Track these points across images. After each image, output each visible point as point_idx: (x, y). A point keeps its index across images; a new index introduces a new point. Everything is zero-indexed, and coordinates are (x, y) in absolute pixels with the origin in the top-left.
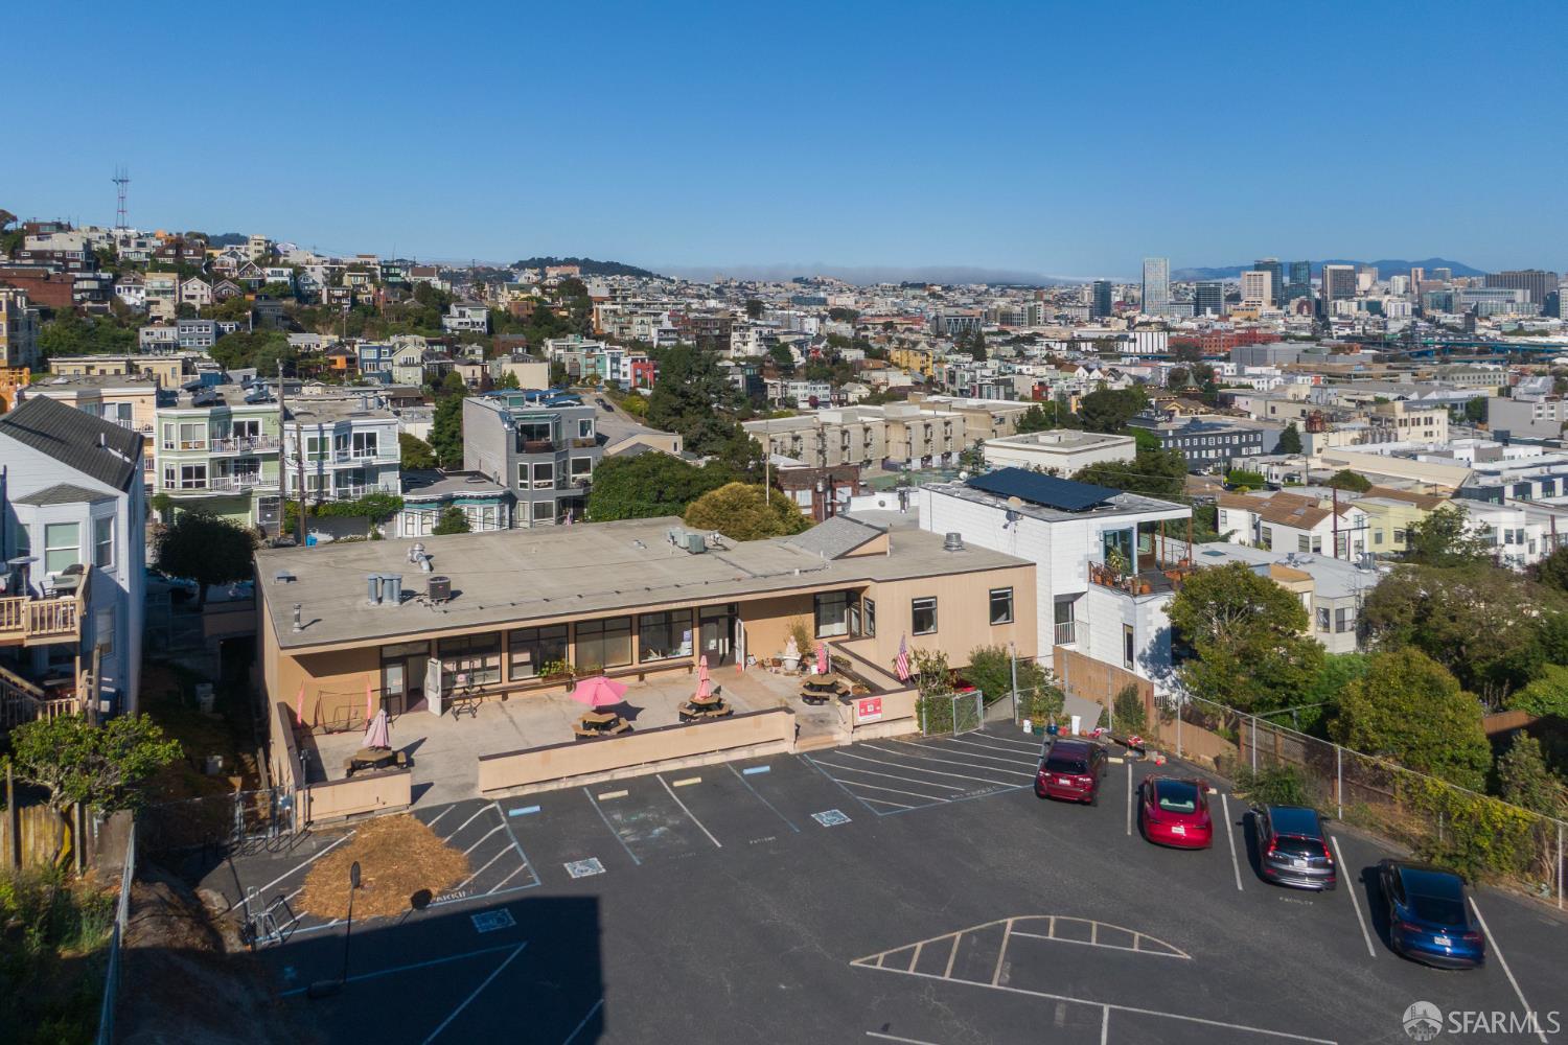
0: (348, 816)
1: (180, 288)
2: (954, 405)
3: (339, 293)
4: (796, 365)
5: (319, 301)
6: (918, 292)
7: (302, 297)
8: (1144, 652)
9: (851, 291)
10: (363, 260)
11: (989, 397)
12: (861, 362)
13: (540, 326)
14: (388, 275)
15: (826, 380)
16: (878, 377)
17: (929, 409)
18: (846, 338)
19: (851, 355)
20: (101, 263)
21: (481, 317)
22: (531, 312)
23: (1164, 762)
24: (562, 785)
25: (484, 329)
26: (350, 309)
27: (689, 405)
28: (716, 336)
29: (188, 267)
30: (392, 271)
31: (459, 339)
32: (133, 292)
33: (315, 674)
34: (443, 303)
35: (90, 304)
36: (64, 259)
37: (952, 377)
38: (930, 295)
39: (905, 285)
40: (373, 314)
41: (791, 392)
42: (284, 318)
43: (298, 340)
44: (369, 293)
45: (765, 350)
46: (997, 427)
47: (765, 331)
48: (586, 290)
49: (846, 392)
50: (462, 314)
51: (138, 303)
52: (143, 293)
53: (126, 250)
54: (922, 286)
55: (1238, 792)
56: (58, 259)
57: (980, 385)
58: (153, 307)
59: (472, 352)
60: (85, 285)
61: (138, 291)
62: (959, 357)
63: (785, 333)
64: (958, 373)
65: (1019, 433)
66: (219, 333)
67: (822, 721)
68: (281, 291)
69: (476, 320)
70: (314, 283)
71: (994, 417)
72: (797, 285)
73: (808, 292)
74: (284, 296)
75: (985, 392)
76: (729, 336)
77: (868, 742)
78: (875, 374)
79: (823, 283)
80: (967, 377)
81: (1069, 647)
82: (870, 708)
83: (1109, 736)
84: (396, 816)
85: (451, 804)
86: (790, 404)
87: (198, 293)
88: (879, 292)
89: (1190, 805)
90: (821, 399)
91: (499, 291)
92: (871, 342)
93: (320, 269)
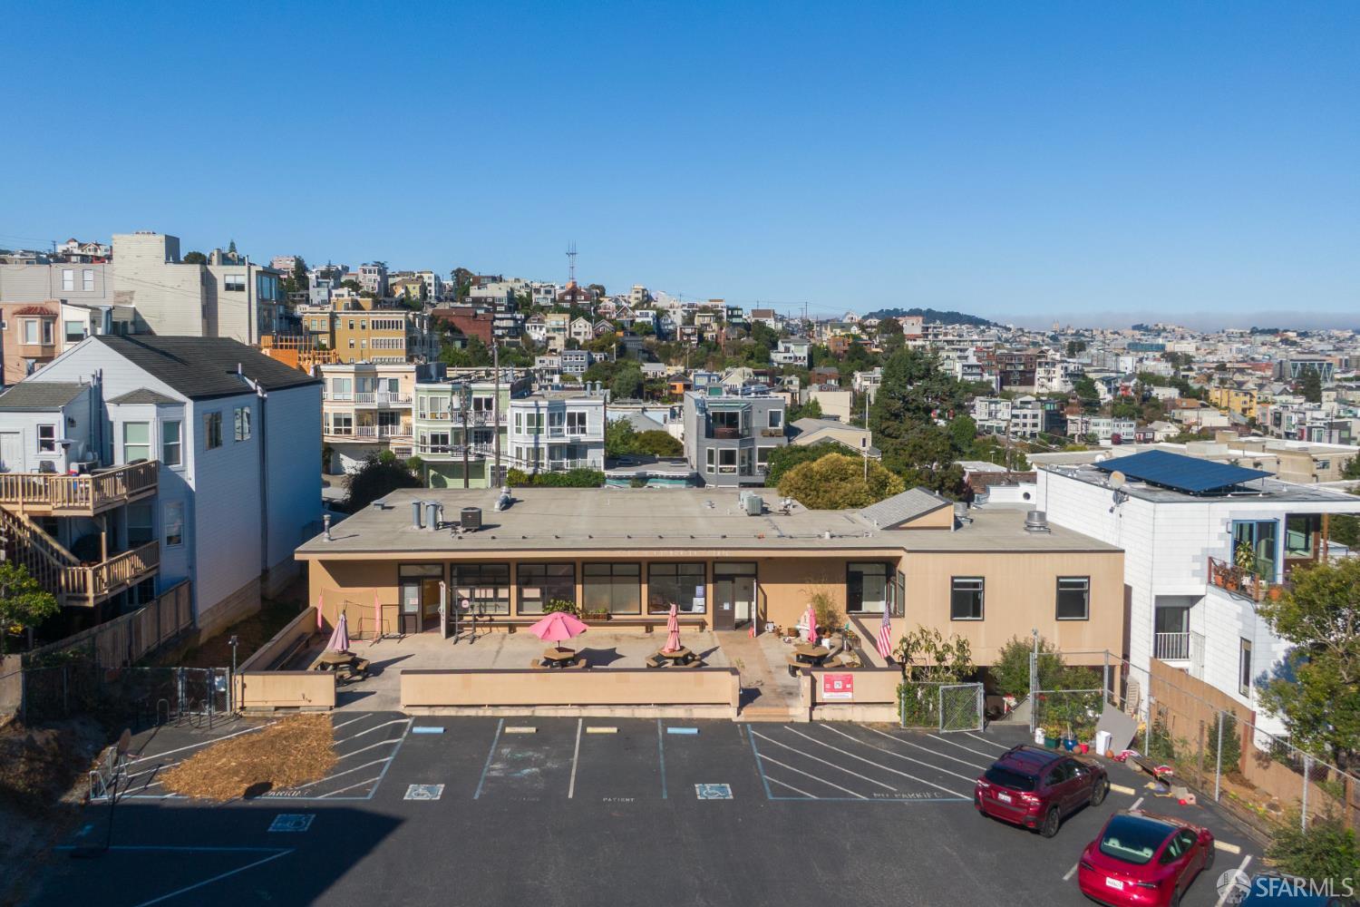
0: (277, 708)
1: (570, 326)
2: (1268, 446)
3: (688, 331)
4: (1102, 402)
5: (674, 339)
6: (1269, 338)
7: (662, 335)
8: (1265, 676)
9: (1193, 337)
10: (714, 303)
11: (1319, 440)
12: (1174, 400)
13: (853, 361)
14: (733, 316)
15: (1132, 417)
16: (1190, 416)
17: (1238, 448)
18: (1164, 378)
19: (1163, 393)
20: (520, 307)
21: (802, 351)
22: (846, 348)
23: (1193, 802)
24: (481, 712)
25: (806, 363)
26: (698, 344)
27: (908, 410)
28: (1021, 372)
29: (579, 309)
30: (736, 312)
31: (782, 372)
32: (538, 329)
33: (343, 583)
34: (772, 341)
35: (507, 339)
36: (493, 304)
37: (1278, 419)
38: (1281, 341)
39: (1254, 331)
40: (715, 349)
41: (1092, 429)
42: (644, 351)
43: (650, 369)
44: (713, 331)
45: (1070, 387)
46: (1318, 472)
47: (1071, 368)
48: (901, 329)
49: (1153, 431)
50: (787, 350)
51: (541, 339)
52: (544, 330)
53: (537, 296)
54: (1274, 332)
55: (1273, 857)
56: (490, 304)
57: (1310, 429)
58: (551, 342)
59: (790, 382)
60: (504, 323)
61: (541, 328)
62: (1290, 398)
63: (1096, 371)
64: (1285, 414)
65: (1345, 478)
66: (591, 362)
67: (790, 694)
68: (646, 330)
69: (798, 355)
70: (672, 323)
71: (1315, 460)
72: (1137, 332)
73: (1149, 339)
74: (648, 334)
75: (1315, 434)
76: (1034, 372)
77: (829, 723)
78: (1187, 413)
79: (1164, 330)
80: (1295, 419)
81: (1176, 664)
82: (838, 685)
83: (1137, 760)
84: (318, 715)
85: (368, 713)
86: (1091, 441)
87: (583, 330)
88: (1225, 339)
89: (1147, 853)
90: (1124, 437)
91: (823, 330)
92: (1190, 382)
93: (680, 312)
